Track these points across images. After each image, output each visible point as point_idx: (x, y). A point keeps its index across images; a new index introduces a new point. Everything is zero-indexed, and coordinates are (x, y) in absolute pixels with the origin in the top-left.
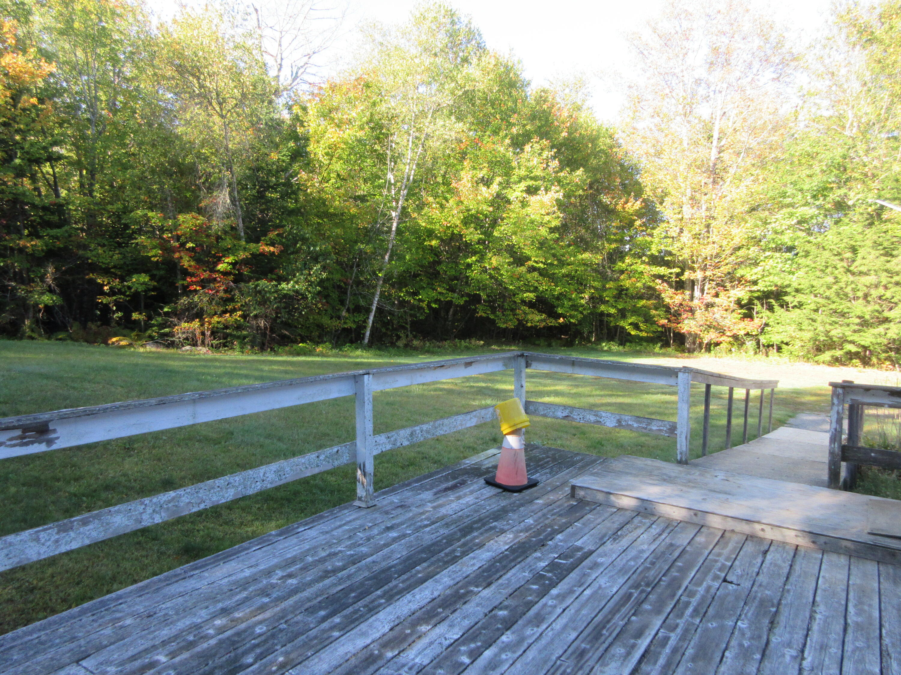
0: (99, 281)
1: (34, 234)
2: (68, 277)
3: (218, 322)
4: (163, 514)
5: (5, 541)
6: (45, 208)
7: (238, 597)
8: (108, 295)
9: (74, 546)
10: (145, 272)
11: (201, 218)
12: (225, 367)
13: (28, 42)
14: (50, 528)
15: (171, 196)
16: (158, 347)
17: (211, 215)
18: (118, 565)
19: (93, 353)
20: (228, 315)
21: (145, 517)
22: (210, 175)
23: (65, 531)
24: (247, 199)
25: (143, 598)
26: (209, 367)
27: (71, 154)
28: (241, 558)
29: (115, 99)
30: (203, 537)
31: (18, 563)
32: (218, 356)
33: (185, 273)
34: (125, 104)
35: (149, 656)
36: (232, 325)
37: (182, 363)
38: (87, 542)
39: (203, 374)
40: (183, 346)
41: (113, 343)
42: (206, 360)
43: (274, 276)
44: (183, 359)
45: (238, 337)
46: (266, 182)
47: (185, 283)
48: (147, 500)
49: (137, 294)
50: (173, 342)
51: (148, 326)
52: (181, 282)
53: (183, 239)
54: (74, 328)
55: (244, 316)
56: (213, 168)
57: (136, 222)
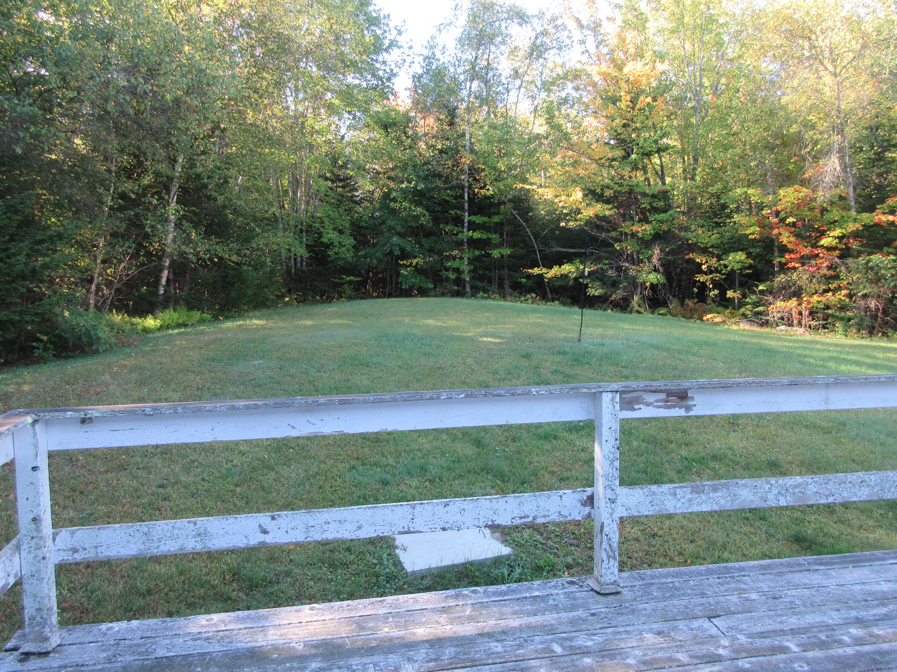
0: (697, 260)
1: (645, 220)
2: (670, 257)
3: (818, 302)
4: (789, 498)
5: (650, 489)
6: (653, 196)
7: (875, 611)
8: (706, 273)
9: (705, 508)
10: (742, 250)
11: (804, 190)
12: (829, 351)
13: (645, 48)
14: (685, 487)
15: (772, 170)
16: (751, 325)
17: (817, 186)
18: (728, 535)
19: (692, 328)
20: (830, 294)
21: (770, 496)
22: (816, 143)
23: (697, 493)
24: (860, 164)
25: (766, 577)
26: (812, 349)
27: (675, 143)
28: (874, 568)
29: (718, 82)
30: (815, 530)
31: (659, 511)
32: (818, 338)
33: (784, 250)
34: (727, 85)
35: (778, 638)
36: (835, 305)
37: (780, 343)
38: (716, 508)
39: (806, 356)
40: (778, 325)
41: (708, 320)
42: (805, 342)
43: (891, 250)
44: (779, 339)
45: (842, 319)
46: (887, 140)
47: (783, 260)
48: (773, 481)
49: (733, 271)
50: (767, 321)
51: (742, 304)
52: (779, 259)
53: (782, 215)
54: (674, 304)
55: (850, 296)
56: (821, 133)
57: (735, 201)
